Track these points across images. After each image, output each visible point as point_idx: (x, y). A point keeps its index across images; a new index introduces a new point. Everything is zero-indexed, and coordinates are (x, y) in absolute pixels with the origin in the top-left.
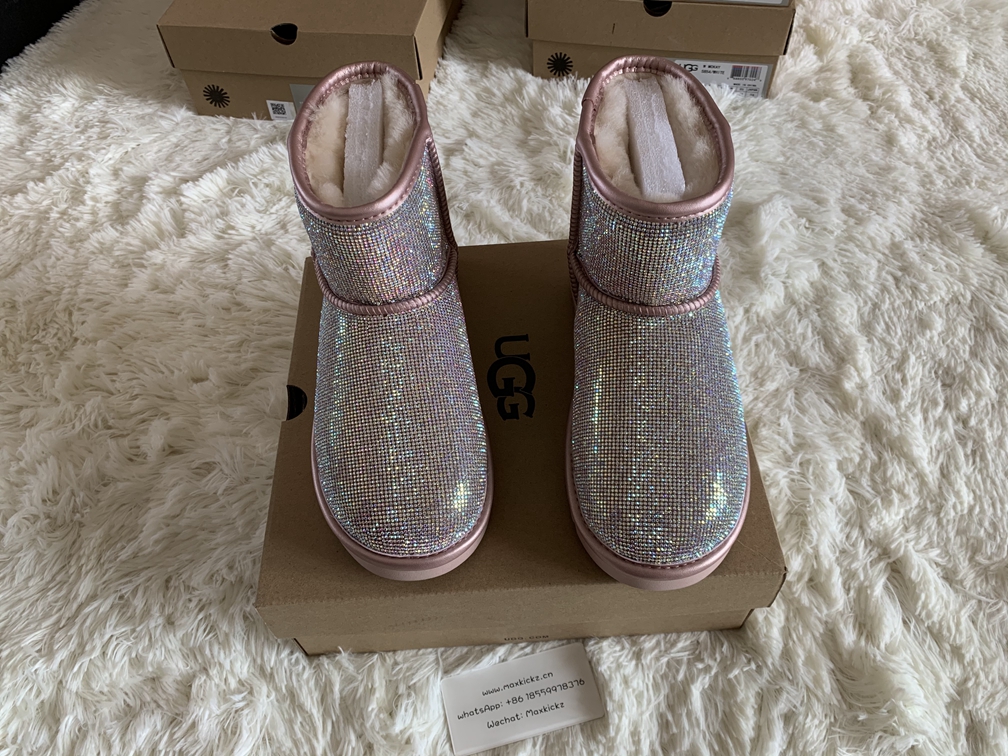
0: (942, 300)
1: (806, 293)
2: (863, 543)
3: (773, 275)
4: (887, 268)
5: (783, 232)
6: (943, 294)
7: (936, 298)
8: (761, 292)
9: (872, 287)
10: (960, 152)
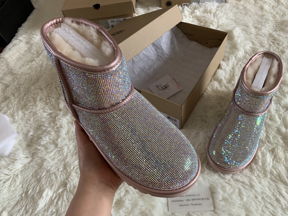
0: (286, 45)
1: (250, 50)
2: (281, 107)
3: (240, 46)
4: (269, 40)
5: (240, 35)
6: (286, 44)
7: (284, 45)
8: (238, 52)
9: (267, 45)
10: (281, 8)
